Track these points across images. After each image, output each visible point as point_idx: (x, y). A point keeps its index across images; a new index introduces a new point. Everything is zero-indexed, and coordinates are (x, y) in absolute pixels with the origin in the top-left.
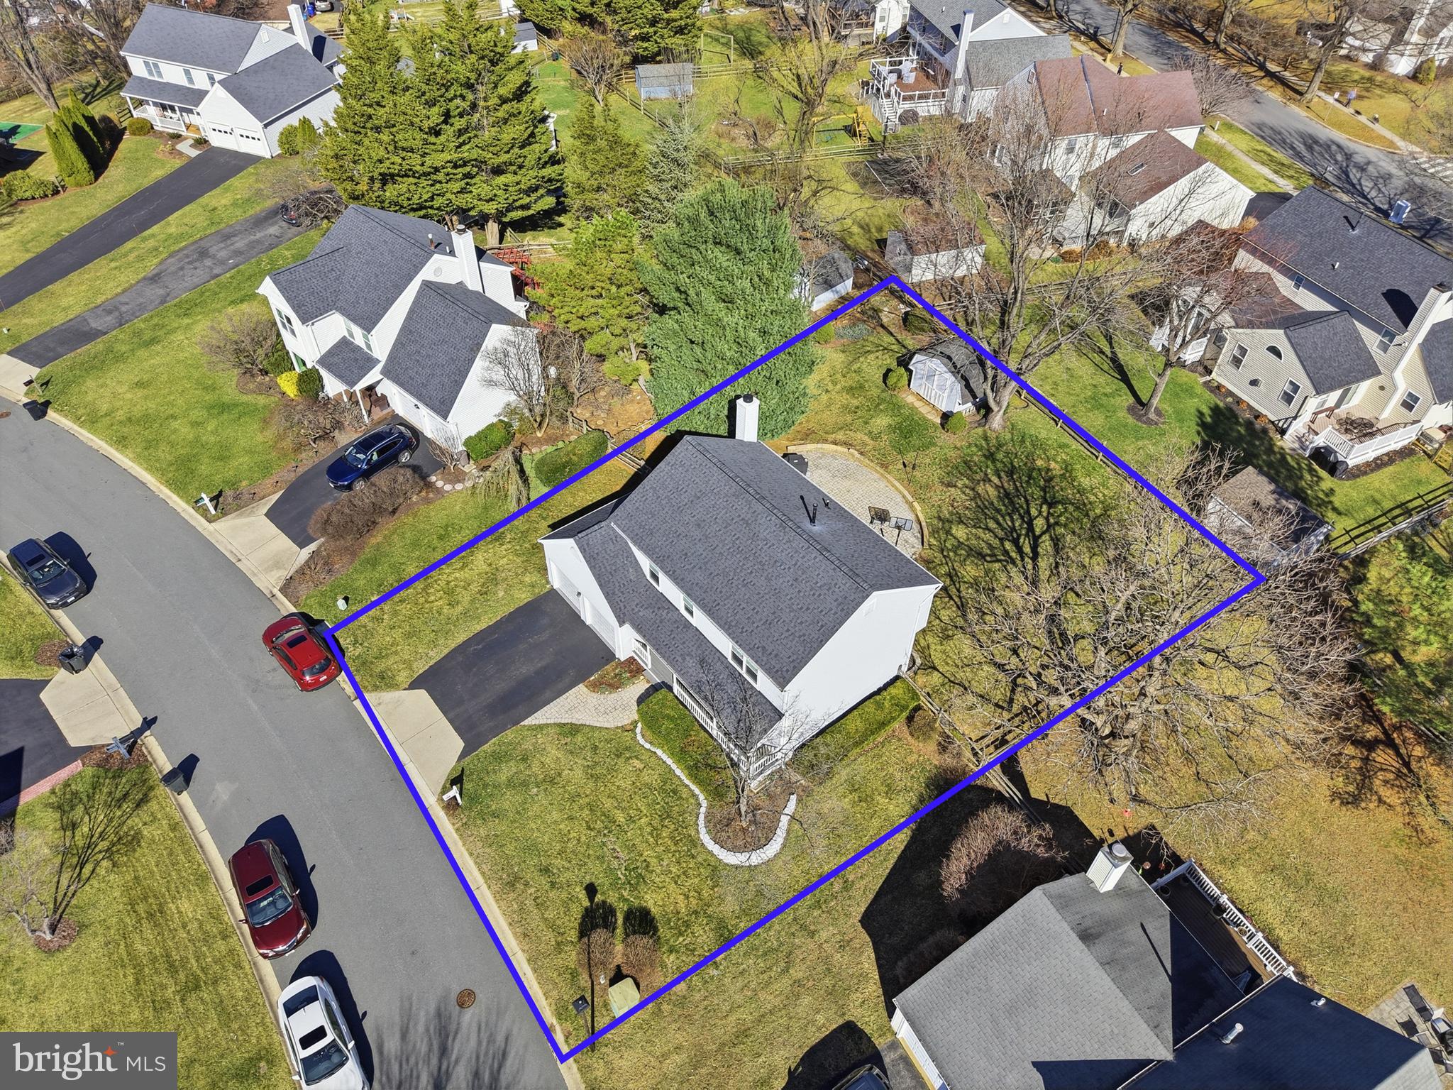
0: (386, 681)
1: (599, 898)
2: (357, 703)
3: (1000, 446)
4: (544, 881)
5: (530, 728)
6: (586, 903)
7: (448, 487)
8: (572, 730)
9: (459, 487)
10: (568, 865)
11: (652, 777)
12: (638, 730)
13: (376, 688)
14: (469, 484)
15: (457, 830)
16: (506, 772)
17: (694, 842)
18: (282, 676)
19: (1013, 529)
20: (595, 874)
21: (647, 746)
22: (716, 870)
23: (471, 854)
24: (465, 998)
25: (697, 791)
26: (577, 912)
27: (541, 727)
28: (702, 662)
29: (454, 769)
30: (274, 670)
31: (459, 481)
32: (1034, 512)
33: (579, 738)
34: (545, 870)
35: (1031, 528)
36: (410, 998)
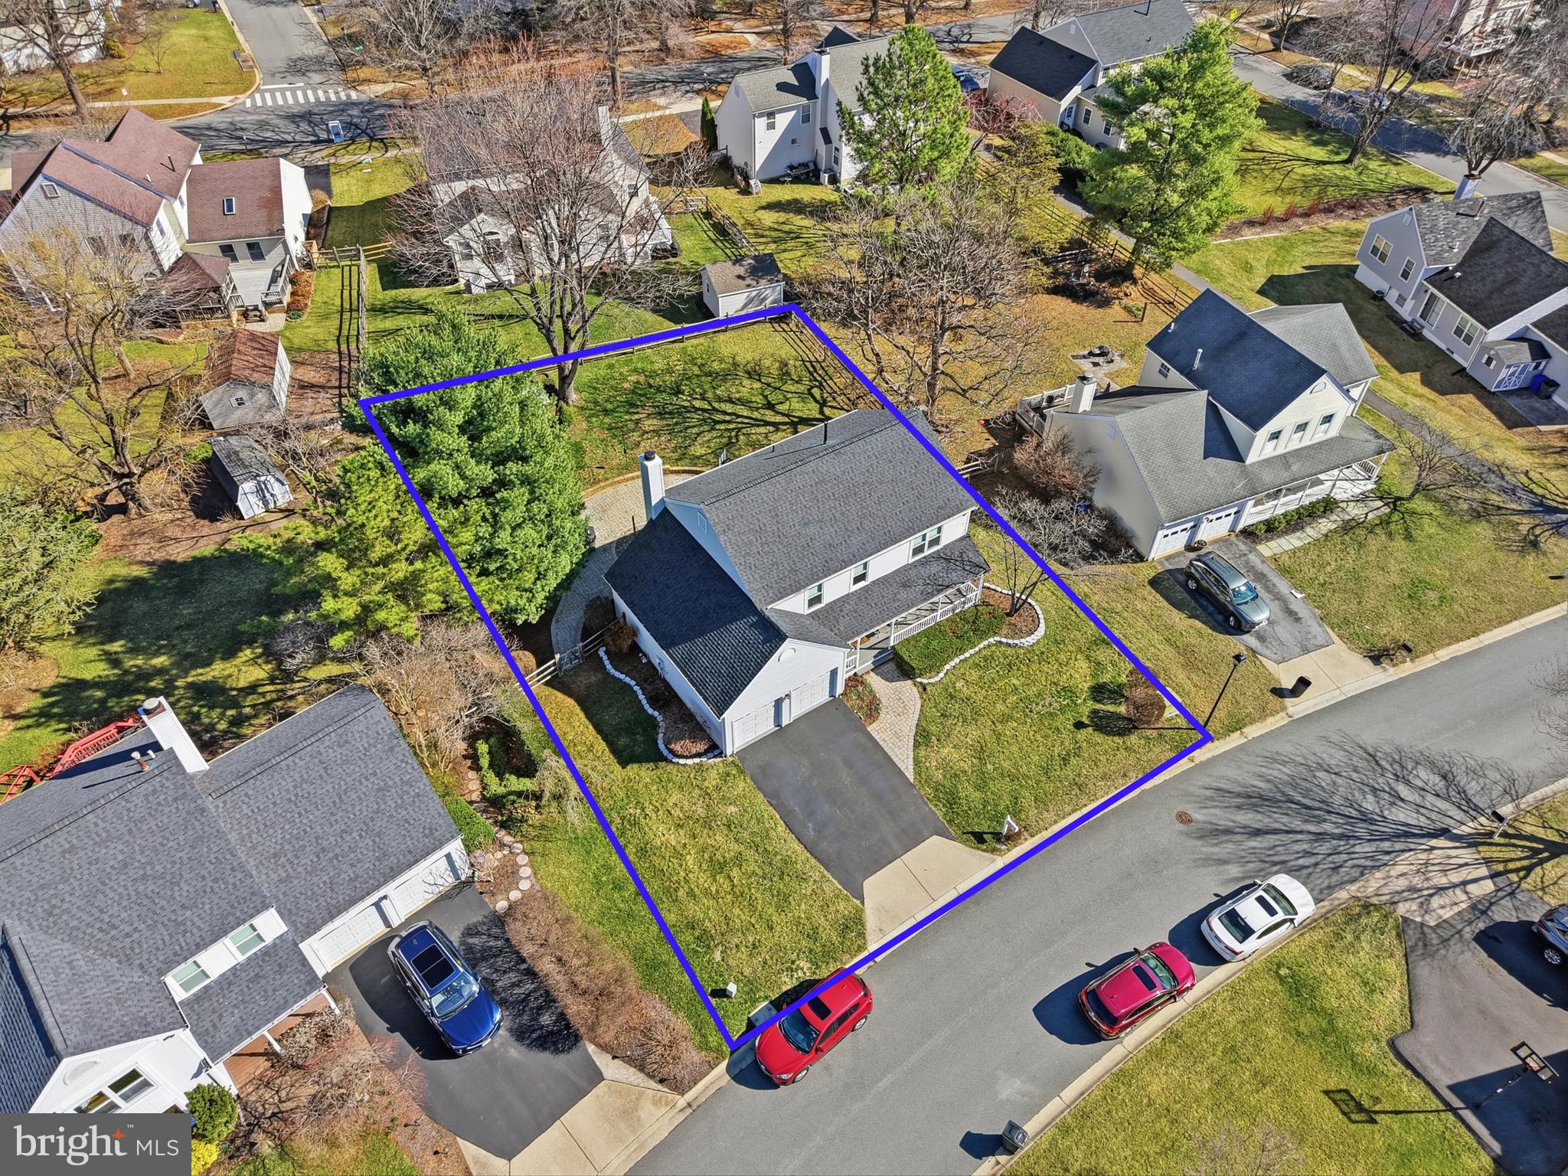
0: (853, 926)
1: (1085, 720)
4: (1073, 761)
5: (918, 773)
6: (1090, 729)
7: (525, 885)
8: (922, 737)
9: (526, 872)
10: (1058, 743)
11: (974, 675)
12: (925, 681)
13: (862, 935)
14: (522, 859)
15: (1032, 836)
16: (968, 792)
17: (1031, 649)
18: (840, 1056)
20: (1066, 722)
21: (941, 675)
22: (1055, 640)
23: (1056, 822)
24: (1183, 818)
25: (986, 643)
26: (1099, 738)
27: (917, 762)
28: (904, 585)
29: (964, 842)
30: (828, 1068)
31: (515, 873)
33: (933, 728)
34: (1065, 761)
36: (1195, 861)
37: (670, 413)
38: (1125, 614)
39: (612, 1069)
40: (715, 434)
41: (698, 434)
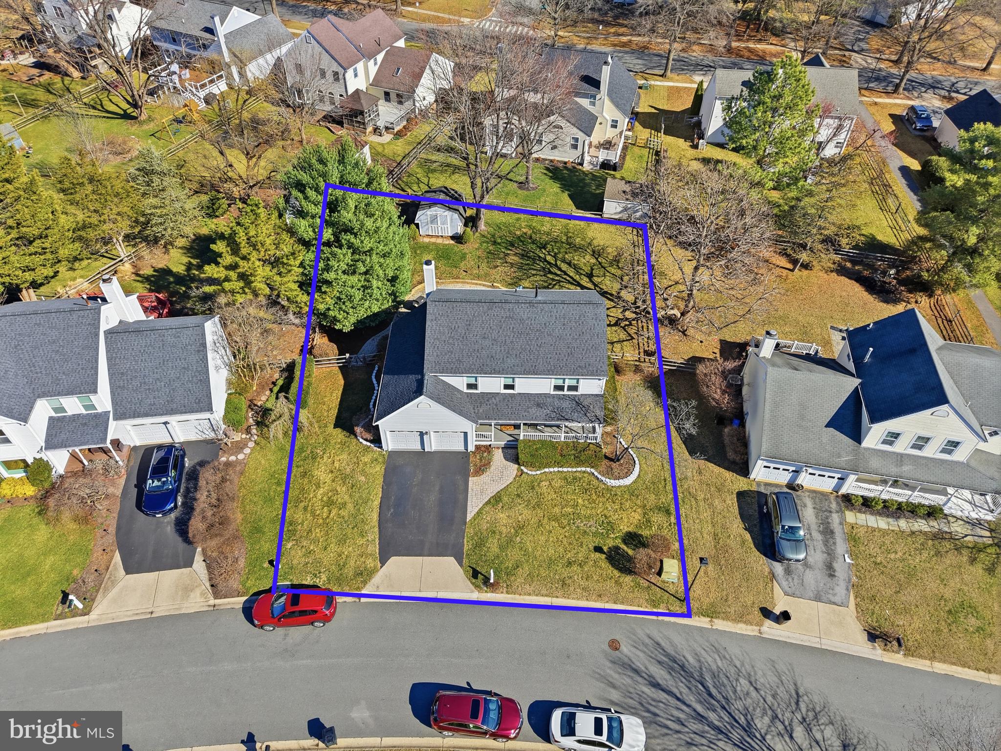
0: (365, 575)
1: (605, 549)
2: (363, 600)
3: (493, 236)
4: (575, 568)
5: (474, 518)
6: (604, 556)
7: (241, 457)
8: (496, 499)
9: (247, 451)
10: (575, 551)
11: (557, 483)
12: (525, 470)
13: (365, 583)
14: (251, 444)
15: (507, 593)
16: (493, 546)
17: (609, 489)
18: (297, 633)
19: (544, 268)
20: (591, 542)
21: (538, 472)
22: (631, 491)
23: (530, 594)
24: (614, 645)
25: (583, 469)
26: (605, 564)
27: (479, 513)
28: (538, 405)
29: (465, 571)
30: (286, 635)
31: (242, 449)
32: (542, 256)
33: (505, 499)
34: (570, 564)
35: (549, 263)
36: (594, 672)
37: (529, 257)
38: (701, 503)
39: (199, 563)
40: (543, 278)
41: (534, 275)
